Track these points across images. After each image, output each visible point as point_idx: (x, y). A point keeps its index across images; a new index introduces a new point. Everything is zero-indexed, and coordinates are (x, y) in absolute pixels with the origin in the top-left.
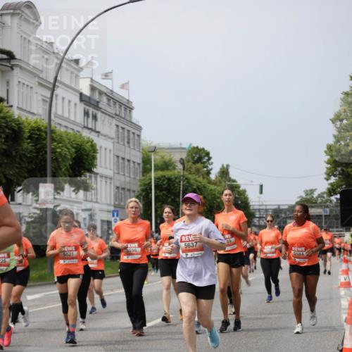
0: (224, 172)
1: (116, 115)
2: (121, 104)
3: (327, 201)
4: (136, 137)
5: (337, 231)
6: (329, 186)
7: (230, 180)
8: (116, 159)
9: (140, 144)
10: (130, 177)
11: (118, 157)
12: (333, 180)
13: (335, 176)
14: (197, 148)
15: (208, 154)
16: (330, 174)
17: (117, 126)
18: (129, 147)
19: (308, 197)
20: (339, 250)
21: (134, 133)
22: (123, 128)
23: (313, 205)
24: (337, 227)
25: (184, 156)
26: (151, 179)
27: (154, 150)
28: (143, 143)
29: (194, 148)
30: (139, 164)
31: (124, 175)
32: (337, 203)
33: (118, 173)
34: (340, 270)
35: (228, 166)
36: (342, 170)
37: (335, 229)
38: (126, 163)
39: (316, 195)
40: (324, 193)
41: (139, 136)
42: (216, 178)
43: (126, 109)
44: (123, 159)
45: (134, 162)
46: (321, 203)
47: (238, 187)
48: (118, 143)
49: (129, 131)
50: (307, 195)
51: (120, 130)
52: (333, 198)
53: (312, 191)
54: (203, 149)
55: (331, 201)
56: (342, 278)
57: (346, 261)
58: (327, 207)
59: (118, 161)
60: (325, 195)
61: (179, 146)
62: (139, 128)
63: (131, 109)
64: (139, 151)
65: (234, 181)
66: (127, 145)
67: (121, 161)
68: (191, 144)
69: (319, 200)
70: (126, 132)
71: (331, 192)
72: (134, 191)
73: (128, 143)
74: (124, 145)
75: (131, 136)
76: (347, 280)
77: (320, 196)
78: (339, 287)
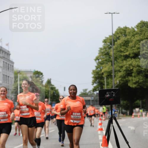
0: (49, 82)
1: (3, 57)
2: (5, 53)
3: (92, 94)
4: (12, 67)
5: (97, 107)
6: (94, 88)
7: (51, 85)
8: (3, 76)
9: (13, 69)
10: (9, 83)
11: (4, 75)
12: (95, 85)
13: (96, 83)
14: (37, 71)
15: (42, 74)
16: (94, 82)
17: (4, 62)
18: (9, 71)
19: (85, 92)
20: (97, 115)
21: (11, 65)
22: (6, 63)
23: (87, 96)
24: (97, 105)
25: (32, 75)
26: (18, 85)
27: (19, 72)
28: (15, 69)
29: (36, 71)
30: (13, 78)
31: (6, 83)
32: (97, 94)
33: (4, 82)
34: (98, 123)
35: (51, 79)
36: (99, 81)
37: (96, 106)
38: (7, 78)
39: (87, 91)
40: (91, 91)
41: (13, 66)
42: (46, 84)
43: (7, 55)
44: (6, 76)
45: (11, 77)
46: (90, 95)
47: (55, 88)
48: (4, 69)
49: (8, 64)
50: (84, 91)
51: (5, 64)
52: (95, 93)
53: (86, 90)
54: (40, 72)
55: (94, 94)
56: (99, 127)
57: (101, 119)
58: (92, 96)
59: (4, 77)
60: (92, 92)
61: (29, 70)
62: (13, 63)
63: (9, 55)
64: (13, 72)
65: (53, 85)
66: (8, 70)
67: (5, 77)
68: (35, 70)
69: (89, 94)
70: (7, 65)
71: (94, 90)
72: (11, 90)
73: (8, 69)
74: (6, 70)
75: (10, 66)
76: (101, 128)
77: (90, 92)
78: (98, 131)
